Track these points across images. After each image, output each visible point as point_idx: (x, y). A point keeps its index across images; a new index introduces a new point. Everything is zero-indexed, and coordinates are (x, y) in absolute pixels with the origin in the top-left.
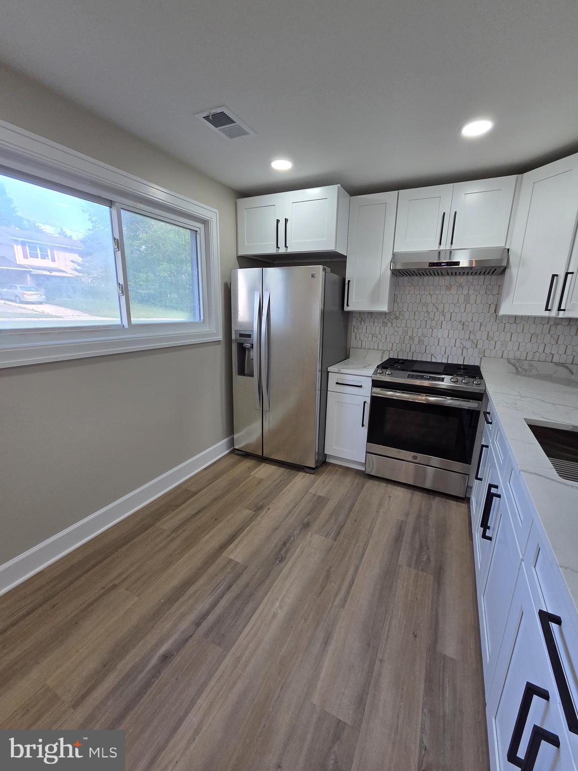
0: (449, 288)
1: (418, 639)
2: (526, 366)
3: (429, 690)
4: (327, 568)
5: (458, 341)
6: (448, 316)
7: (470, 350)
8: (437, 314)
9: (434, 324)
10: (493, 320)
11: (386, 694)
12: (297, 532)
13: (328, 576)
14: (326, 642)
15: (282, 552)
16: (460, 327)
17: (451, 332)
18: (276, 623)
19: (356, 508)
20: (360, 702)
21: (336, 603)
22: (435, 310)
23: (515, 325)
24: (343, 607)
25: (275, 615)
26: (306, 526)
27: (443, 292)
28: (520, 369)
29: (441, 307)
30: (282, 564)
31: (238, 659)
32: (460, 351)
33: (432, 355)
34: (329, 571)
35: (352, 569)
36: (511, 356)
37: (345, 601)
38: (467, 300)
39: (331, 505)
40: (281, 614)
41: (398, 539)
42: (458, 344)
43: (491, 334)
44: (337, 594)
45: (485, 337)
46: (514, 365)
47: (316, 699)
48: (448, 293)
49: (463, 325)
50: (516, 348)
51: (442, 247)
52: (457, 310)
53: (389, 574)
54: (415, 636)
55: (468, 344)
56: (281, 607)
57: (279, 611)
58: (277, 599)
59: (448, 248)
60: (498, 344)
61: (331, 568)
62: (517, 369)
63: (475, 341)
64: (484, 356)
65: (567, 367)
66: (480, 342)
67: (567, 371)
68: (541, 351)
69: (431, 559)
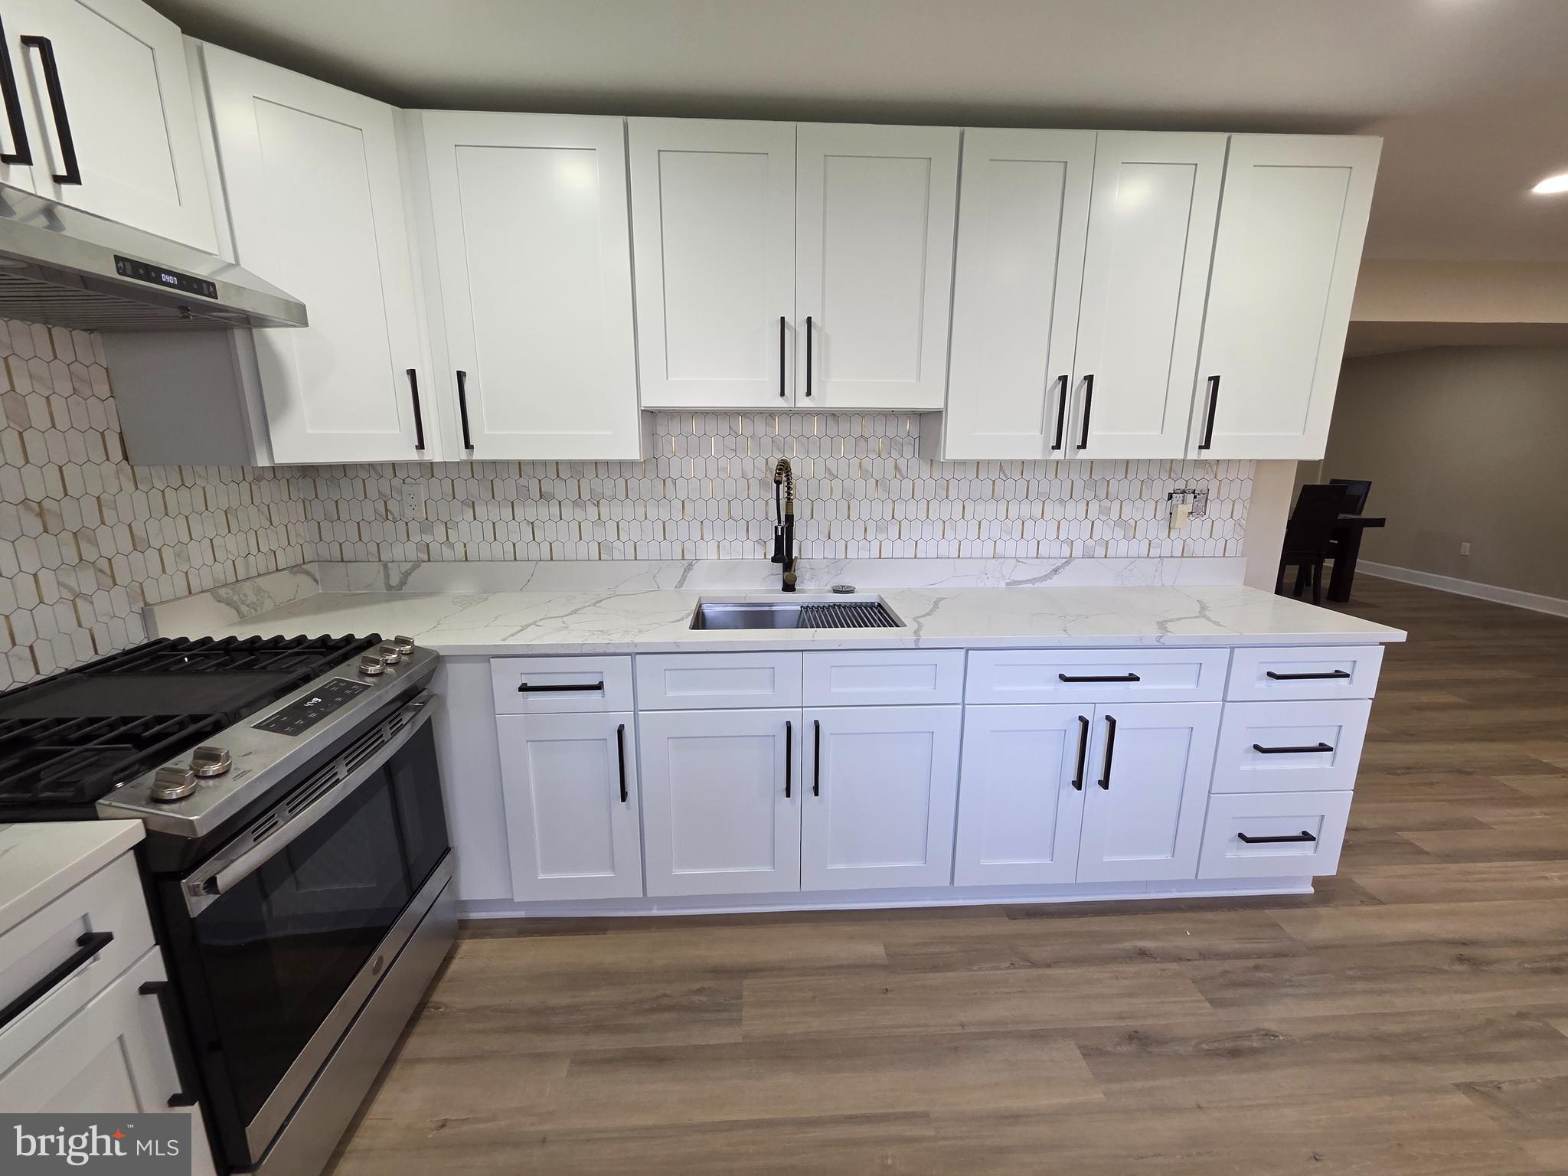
1: (888, 987)
2: (252, 598)
5: (46, 577)
7: (101, 599)
10: (128, 486)
11: (1001, 1011)
14: (1015, 1118)
16: (33, 525)
20: (1039, 1037)
21: (930, 1133)
23: (184, 491)
24: (924, 1116)
28: (244, 609)
32: (66, 613)
36: (209, 582)
42: (49, 591)
43: (139, 530)
45: (126, 545)
46: (229, 603)
47: (1097, 1096)
49: (41, 515)
50: (210, 560)
54: (887, 991)
55: (85, 582)
60: (168, 554)
62: (238, 611)
63: (103, 564)
64: (148, 605)
65: (307, 573)
66: (119, 563)
67: (310, 581)
68: (254, 551)
69: (698, 986)
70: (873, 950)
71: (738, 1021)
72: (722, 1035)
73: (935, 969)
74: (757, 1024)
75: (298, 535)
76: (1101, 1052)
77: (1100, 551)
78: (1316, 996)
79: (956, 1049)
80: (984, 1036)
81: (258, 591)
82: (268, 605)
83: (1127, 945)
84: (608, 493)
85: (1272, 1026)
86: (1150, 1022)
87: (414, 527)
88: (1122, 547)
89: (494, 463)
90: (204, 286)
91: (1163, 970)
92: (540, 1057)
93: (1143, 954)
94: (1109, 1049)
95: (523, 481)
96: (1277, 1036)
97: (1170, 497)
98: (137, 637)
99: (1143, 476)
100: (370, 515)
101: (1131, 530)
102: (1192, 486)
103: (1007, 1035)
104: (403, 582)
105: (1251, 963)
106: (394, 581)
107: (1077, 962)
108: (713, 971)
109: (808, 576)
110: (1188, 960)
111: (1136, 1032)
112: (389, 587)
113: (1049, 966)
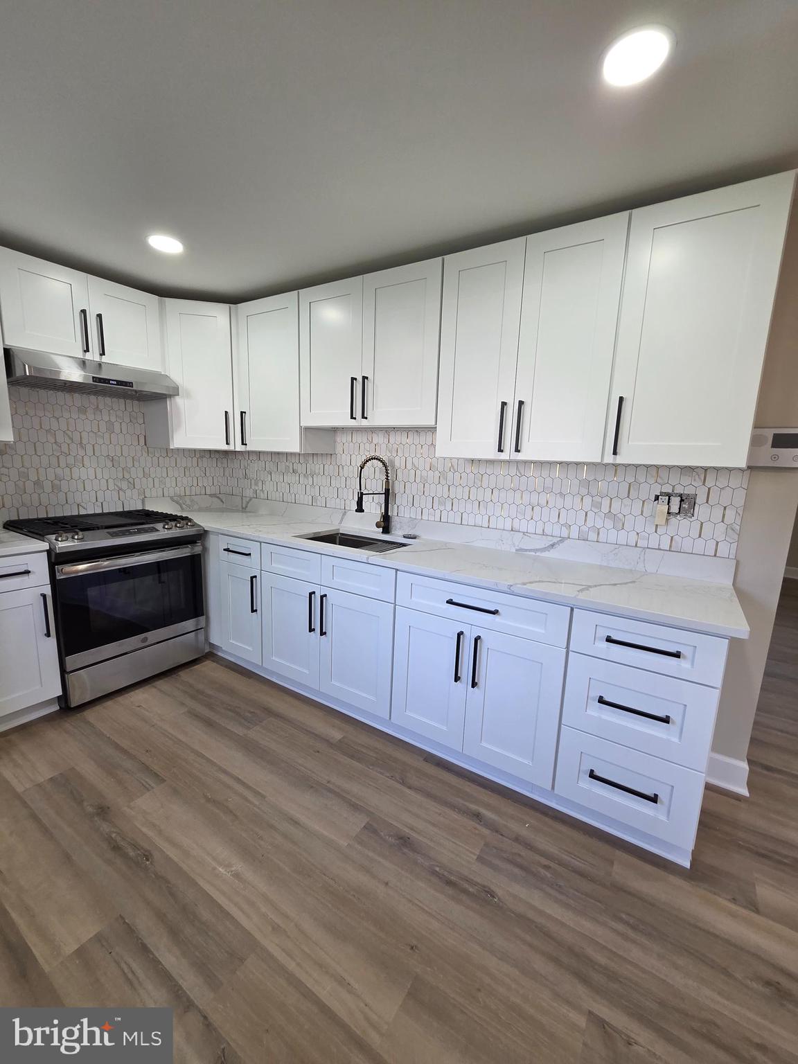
0: (83, 410)
1: (320, 751)
2: (188, 502)
3: (359, 760)
4: (203, 801)
5: (111, 481)
6: (89, 449)
7: (129, 493)
8: (73, 446)
9: (71, 460)
10: (145, 454)
11: (354, 788)
12: (105, 827)
13: (215, 802)
14: (296, 823)
15: (132, 854)
16: (109, 464)
17: (99, 471)
18: (249, 875)
19: (125, 743)
20: (355, 807)
21: (257, 803)
22: (68, 441)
24: (263, 797)
25: (237, 875)
26: (103, 811)
27: (75, 416)
28: (184, 506)
29: (76, 437)
30: (156, 855)
31: (276, 929)
32: (115, 494)
33: (78, 505)
34: (208, 800)
35: (222, 776)
36: (172, 494)
37: (257, 793)
38: (110, 428)
39: (89, 770)
40: (239, 866)
41: (209, 724)
42: (111, 486)
43: (147, 470)
44: (246, 799)
45: (141, 475)
46: (178, 503)
47: (343, 843)
48: (83, 417)
49: (112, 461)
50: (174, 485)
51: (88, 356)
52: (100, 441)
53: (250, 748)
54: (318, 752)
55: (124, 485)
56: (228, 866)
57: (233, 869)
58: (214, 869)
59: (97, 358)
60: (156, 481)
61: (205, 797)
62: (181, 506)
63: (131, 480)
64: (145, 497)
65: (218, 497)
66: (137, 481)
67: (219, 501)
68: (195, 484)
69: (252, 711)
70: (336, 735)
71: (249, 728)
72: (239, 731)
73: (352, 757)
74: (255, 734)
75: (218, 481)
76: (375, 832)
77: (593, 536)
78: (567, 906)
79: (312, 787)
80: (330, 791)
81: (192, 501)
82: (196, 507)
83: (473, 807)
84: (317, 471)
85: (499, 892)
86: (425, 840)
87: (253, 481)
88: (612, 536)
89: (278, 453)
90: (130, 384)
91: (475, 828)
92: (183, 704)
93: (477, 816)
94: (382, 834)
95: (287, 464)
96: (494, 897)
97: (657, 498)
98: (140, 507)
99: (630, 479)
100: (241, 476)
101: (618, 522)
102: (679, 490)
103: (343, 798)
104: (246, 507)
105: (544, 861)
106: (244, 506)
107: (429, 795)
108: (263, 708)
109: (398, 526)
110: (502, 835)
111: (409, 838)
112: (243, 508)
113: (410, 788)
